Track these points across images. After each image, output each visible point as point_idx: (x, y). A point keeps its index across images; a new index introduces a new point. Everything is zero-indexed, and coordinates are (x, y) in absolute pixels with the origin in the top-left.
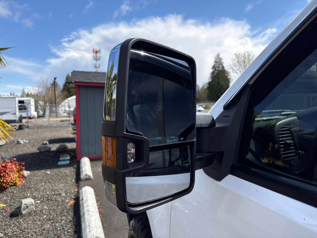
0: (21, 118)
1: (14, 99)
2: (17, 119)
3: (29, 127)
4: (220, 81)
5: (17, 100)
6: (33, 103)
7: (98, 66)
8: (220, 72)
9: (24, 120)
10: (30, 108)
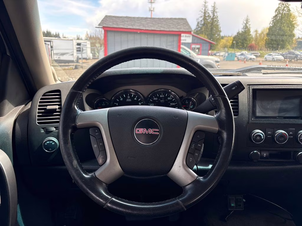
0: (78, 59)
1: (72, 41)
2: (75, 59)
3: (83, 67)
4: (283, 26)
5: (75, 42)
6: (89, 45)
7: (152, 9)
8: (284, 16)
9: (80, 61)
10: (86, 50)
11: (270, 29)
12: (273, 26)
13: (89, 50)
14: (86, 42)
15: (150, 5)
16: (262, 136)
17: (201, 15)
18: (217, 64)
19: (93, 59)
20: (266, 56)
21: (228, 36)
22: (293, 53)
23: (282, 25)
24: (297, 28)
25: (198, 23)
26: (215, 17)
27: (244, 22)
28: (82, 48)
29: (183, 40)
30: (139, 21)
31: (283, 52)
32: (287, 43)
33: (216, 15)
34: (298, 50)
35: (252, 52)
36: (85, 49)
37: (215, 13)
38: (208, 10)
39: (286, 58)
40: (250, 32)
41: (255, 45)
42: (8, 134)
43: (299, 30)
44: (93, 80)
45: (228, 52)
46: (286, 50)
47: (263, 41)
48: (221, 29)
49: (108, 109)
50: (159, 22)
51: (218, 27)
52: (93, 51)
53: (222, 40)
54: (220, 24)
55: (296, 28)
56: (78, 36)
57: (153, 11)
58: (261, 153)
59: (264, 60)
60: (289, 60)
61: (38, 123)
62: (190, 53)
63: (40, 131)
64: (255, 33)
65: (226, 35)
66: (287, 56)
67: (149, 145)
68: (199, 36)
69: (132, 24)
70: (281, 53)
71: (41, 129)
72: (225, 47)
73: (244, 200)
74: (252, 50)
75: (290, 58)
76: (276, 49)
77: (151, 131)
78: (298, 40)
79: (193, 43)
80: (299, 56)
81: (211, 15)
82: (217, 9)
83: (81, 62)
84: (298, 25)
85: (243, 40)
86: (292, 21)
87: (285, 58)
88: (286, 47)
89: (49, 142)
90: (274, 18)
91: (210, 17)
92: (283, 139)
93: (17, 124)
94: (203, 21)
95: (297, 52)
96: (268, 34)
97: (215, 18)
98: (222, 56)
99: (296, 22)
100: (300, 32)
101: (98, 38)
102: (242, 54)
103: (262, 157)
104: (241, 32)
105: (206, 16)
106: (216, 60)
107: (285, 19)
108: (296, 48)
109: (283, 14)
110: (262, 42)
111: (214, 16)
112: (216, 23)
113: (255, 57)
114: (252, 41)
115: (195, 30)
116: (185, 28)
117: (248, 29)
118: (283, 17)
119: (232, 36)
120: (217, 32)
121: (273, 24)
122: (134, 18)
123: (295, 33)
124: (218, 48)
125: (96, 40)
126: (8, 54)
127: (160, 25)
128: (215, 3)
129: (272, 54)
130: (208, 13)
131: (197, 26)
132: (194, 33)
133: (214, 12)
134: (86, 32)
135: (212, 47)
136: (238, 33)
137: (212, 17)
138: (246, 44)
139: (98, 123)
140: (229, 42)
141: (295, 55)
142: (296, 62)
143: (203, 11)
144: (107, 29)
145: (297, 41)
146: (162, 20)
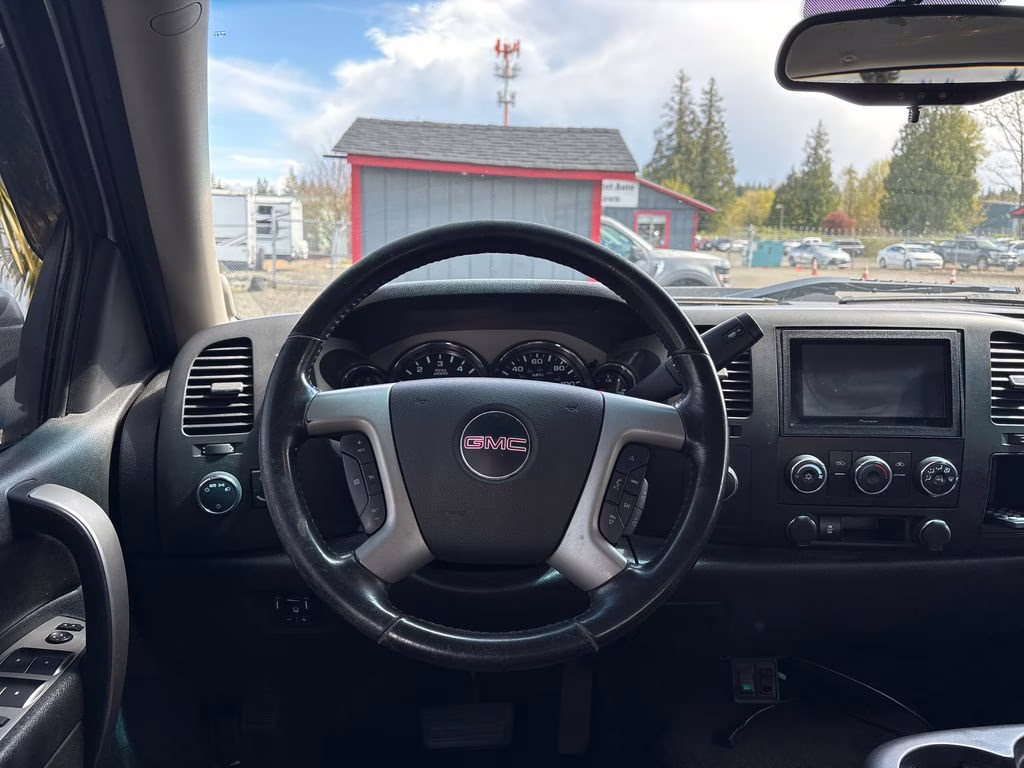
0: (262, 257)
1: (243, 199)
2: (251, 260)
3: (278, 285)
4: (939, 155)
5: (253, 202)
6: (297, 214)
7: (508, 98)
8: (941, 122)
9: (268, 264)
10: (289, 228)
11: (895, 164)
12: (906, 156)
13: (297, 230)
14: (289, 204)
15: (500, 85)
16: (820, 472)
17: (669, 119)
18: (721, 277)
19: (311, 257)
20: (883, 253)
21: (757, 186)
22: (973, 245)
23: (936, 153)
24: (984, 164)
25: (660, 143)
26: (713, 125)
27: (808, 143)
28: (274, 223)
29: (611, 199)
30: (464, 138)
31: (937, 239)
32: (952, 210)
33: (716, 119)
34: (989, 233)
35: (839, 240)
36: (287, 224)
37: (714, 113)
38: (690, 103)
39: (951, 261)
40: (830, 174)
41: (846, 218)
42: (100, 462)
43: (990, 170)
44: (352, 307)
45: (757, 239)
46: (948, 233)
47: (875, 205)
48: (736, 163)
49: (390, 386)
50: (531, 141)
51: (725, 158)
52: (311, 232)
53: (739, 200)
54: (730, 149)
55: (981, 161)
56: (262, 182)
57: (513, 103)
58: (818, 524)
59: (877, 265)
60: (961, 267)
61: (185, 430)
62: (631, 241)
63: (191, 453)
64: (847, 177)
65: (751, 185)
66: (952, 254)
67: (500, 480)
68: (662, 187)
69: (444, 147)
70: (933, 242)
71: (195, 449)
72: (750, 220)
73: (783, 676)
74: (836, 234)
75: (962, 258)
76: (918, 230)
77: (505, 444)
78: (989, 201)
79: (643, 208)
80: (992, 254)
81: (702, 118)
82: (721, 99)
83: (270, 269)
84: (987, 154)
85: (806, 202)
86: (969, 141)
87: (945, 262)
88: (950, 224)
89: (215, 485)
90: (909, 131)
91: (699, 124)
92: (875, 480)
93: (126, 435)
94: (674, 137)
95: (986, 241)
96: (889, 183)
97: (717, 128)
98: (740, 251)
99: (983, 142)
100: (993, 176)
101: (330, 191)
102: (805, 247)
103: (822, 535)
104: (799, 175)
105: (685, 123)
106: (719, 264)
107: (943, 132)
108: (981, 229)
109: (938, 117)
110: (870, 207)
111: (710, 121)
112: (718, 143)
113: (846, 256)
114: (838, 204)
115: (648, 166)
116: (613, 159)
117: (824, 164)
118: (939, 128)
119: (770, 187)
120: (720, 173)
121: (905, 148)
122: (449, 127)
123: (978, 180)
124: (726, 226)
125: (322, 198)
126: (111, 237)
127: (533, 151)
128: (713, 80)
129: (902, 245)
130: (692, 112)
131: (655, 153)
132: (647, 175)
133: (710, 108)
134: (287, 170)
135: (704, 221)
136: (790, 178)
137: (703, 126)
138: (817, 213)
139: (364, 421)
140: (762, 207)
141: (978, 251)
142: (982, 272)
143: (676, 107)
144: (360, 162)
145: (986, 206)
146: (540, 135)
